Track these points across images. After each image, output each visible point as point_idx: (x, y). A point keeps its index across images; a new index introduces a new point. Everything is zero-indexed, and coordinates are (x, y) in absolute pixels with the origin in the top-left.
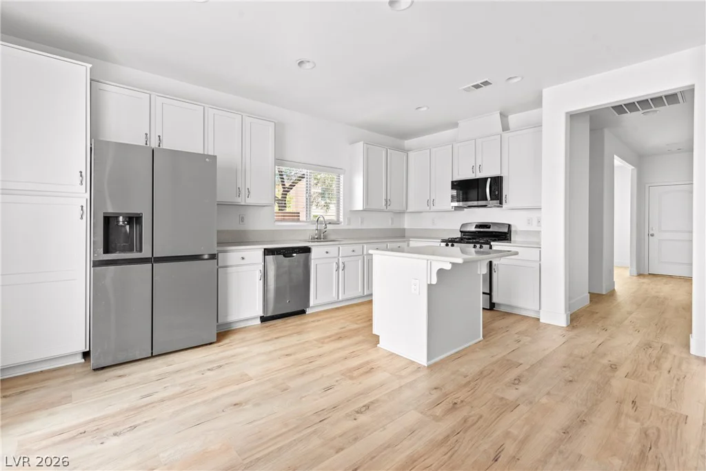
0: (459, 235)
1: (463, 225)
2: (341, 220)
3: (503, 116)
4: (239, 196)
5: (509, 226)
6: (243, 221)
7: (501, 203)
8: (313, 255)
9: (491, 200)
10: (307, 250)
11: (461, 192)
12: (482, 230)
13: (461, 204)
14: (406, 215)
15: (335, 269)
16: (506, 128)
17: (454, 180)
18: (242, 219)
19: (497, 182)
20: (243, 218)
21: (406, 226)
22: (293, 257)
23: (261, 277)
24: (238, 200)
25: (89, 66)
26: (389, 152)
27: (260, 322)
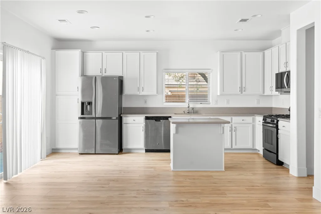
2: (211, 101)
4: (138, 91)
9: (288, 88)
14: (273, 97)
18: (146, 102)
21: (273, 105)
22: (160, 121)
23: (143, 130)
24: (138, 93)
25: (80, 50)
26: (244, 54)
27: (145, 152)
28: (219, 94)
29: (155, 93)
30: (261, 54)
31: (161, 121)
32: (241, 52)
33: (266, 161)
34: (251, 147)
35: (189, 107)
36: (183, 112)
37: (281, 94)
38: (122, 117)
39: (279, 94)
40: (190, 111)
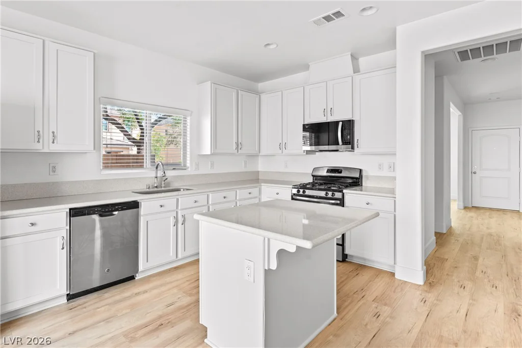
0: (311, 180)
1: (315, 169)
2: (188, 165)
3: (354, 58)
4: (38, 142)
5: (361, 171)
6: (54, 171)
7: (353, 148)
8: (143, 210)
9: (343, 144)
10: (135, 205)
11: (313, 135)
12: (333, 175)
13: (313, 148)
14: (260, 158)
15: (172, 223)
16: (356, 70)
17: (306, 123)
18: (54, 169)
19: (349, 125)
20: (54, 167)
21: (260, 169)
22: (113, 215)
23: (65, 246)
26: (240, 93)
27: (66, 301)
30: (257, 98)
31: (116, 213)
32: (237, 90)
36: (145, 187)
40: (159, 184)
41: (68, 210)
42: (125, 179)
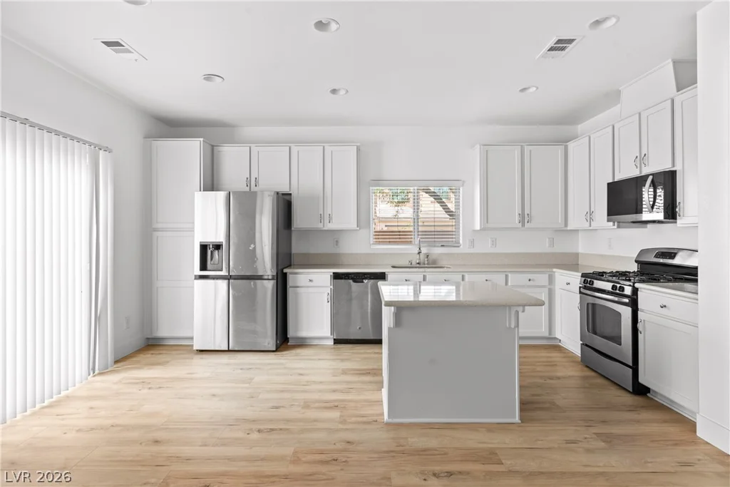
2: (461, 242)
4: (320, 222)
6: (337, 245)
10: (380, 276)
12: (662, 261)
14: (580, 234)
18: (337, 243)
20: (337, 241)
21: (581, 250)
22: (363, 282)
23: (329, 300)
24: (320, 226)
25: (202, 139)
26: (527, 149)
27: (333, 344)
28: (478, 227)
29: (354, 225)
30: (559, 150)
31: (365, 281)
32: (522, 146)
33: (586, 369)
34: (547, 334)
35: (419, 253)
36: (407, 263)
37: (619, 227)
38: (286, 274)
39: (616, 227)
40: (422, 261)
41: (332, 274)
42: (391, 254)
